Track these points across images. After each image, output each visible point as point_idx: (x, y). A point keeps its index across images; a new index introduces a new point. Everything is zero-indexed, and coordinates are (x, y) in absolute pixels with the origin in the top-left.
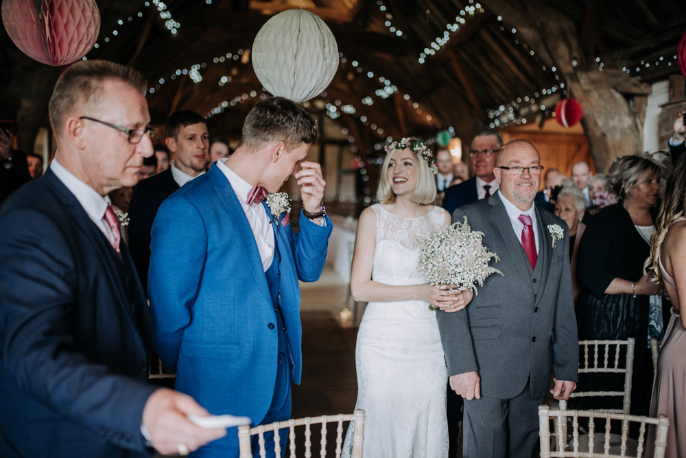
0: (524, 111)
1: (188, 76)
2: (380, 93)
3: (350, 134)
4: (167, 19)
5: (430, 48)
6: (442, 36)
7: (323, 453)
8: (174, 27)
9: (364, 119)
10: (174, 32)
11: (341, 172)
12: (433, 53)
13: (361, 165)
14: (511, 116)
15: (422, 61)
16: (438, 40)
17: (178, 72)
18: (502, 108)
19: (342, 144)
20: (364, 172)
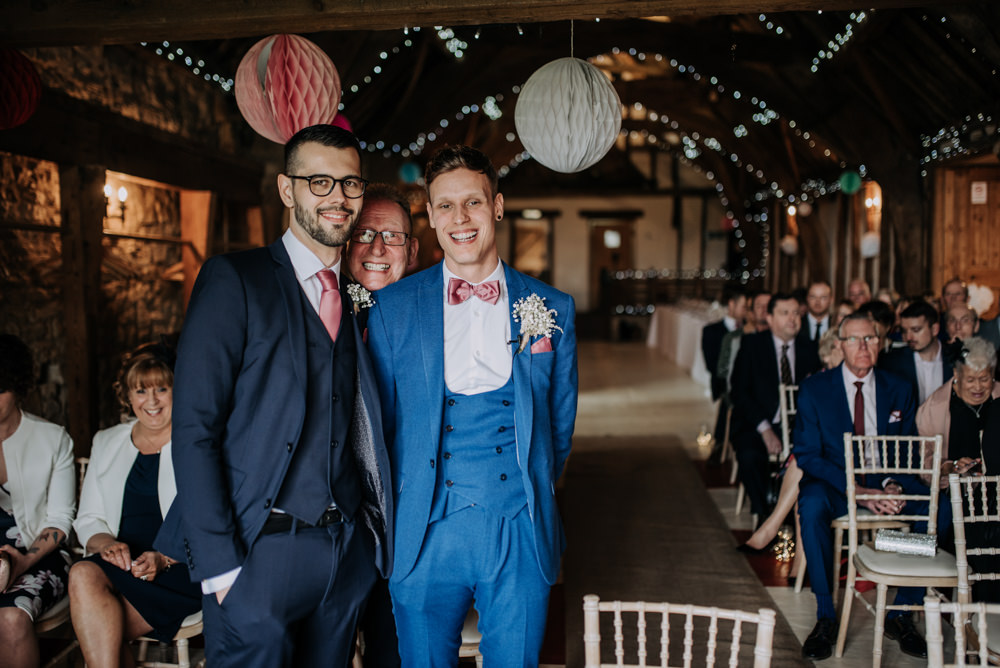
0: (975, 135)
1: (481, 112)
2: (758, 118)
3: (717, 179)
4: (449, 39)
5: (827, 49)
6: (843, 33)
7: (711, 659)
8: (459, 49)
9: (735, 158)
10: (459, 55)
11: (706, 236)
12: (830, 55)
13: (735, 224)
14: (956, 143)
15: (814, 69)
16: (838, 37)
17: (466, 110)
18: (942, 132)
19: (706, 194)
20: (739, 234)
